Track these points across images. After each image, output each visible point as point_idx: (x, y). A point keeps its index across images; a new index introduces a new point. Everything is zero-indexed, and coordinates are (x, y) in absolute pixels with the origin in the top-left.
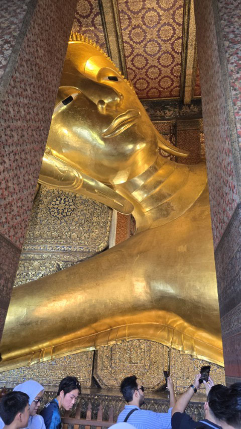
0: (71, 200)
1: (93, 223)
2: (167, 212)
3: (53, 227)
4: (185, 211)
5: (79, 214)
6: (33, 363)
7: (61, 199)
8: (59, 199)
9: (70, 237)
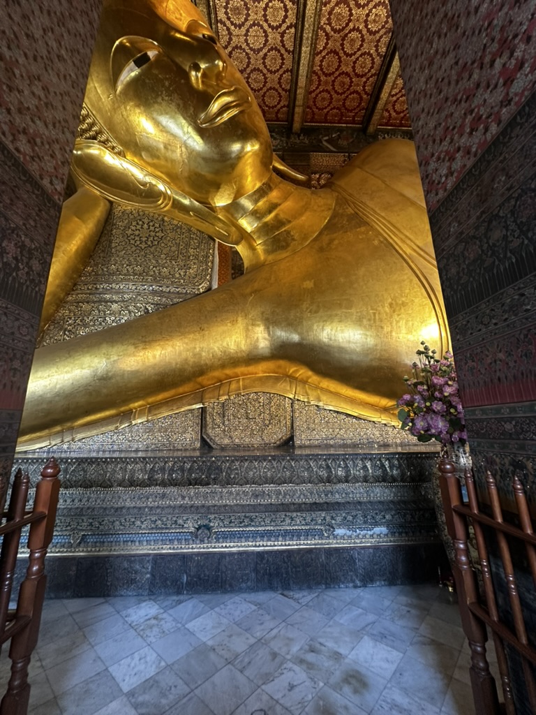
0: (157, 225)
1: (189, 257)
2: (287, 243)
3: (135, 260)
4: (309, 241)
5: (170, 244)
6: (123, 426)
7: (143, 222)
8: (141, 223)
9: (159, 273)
